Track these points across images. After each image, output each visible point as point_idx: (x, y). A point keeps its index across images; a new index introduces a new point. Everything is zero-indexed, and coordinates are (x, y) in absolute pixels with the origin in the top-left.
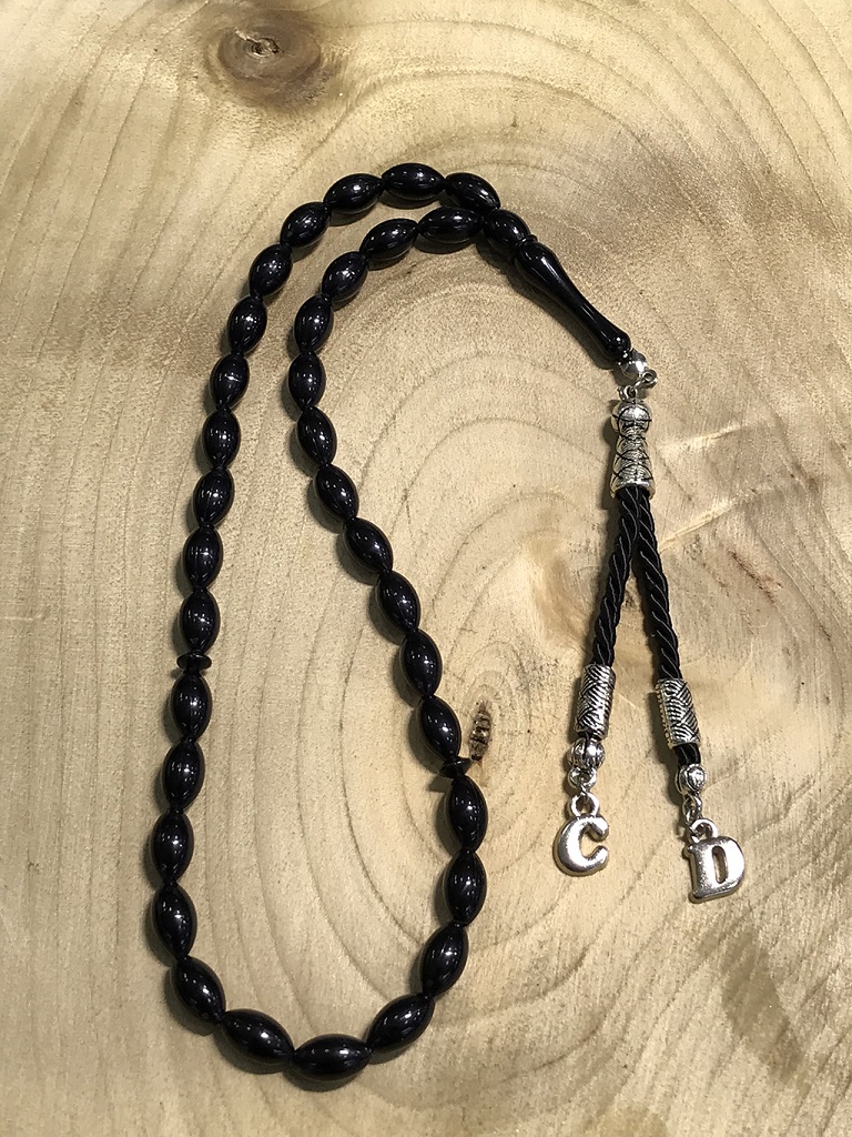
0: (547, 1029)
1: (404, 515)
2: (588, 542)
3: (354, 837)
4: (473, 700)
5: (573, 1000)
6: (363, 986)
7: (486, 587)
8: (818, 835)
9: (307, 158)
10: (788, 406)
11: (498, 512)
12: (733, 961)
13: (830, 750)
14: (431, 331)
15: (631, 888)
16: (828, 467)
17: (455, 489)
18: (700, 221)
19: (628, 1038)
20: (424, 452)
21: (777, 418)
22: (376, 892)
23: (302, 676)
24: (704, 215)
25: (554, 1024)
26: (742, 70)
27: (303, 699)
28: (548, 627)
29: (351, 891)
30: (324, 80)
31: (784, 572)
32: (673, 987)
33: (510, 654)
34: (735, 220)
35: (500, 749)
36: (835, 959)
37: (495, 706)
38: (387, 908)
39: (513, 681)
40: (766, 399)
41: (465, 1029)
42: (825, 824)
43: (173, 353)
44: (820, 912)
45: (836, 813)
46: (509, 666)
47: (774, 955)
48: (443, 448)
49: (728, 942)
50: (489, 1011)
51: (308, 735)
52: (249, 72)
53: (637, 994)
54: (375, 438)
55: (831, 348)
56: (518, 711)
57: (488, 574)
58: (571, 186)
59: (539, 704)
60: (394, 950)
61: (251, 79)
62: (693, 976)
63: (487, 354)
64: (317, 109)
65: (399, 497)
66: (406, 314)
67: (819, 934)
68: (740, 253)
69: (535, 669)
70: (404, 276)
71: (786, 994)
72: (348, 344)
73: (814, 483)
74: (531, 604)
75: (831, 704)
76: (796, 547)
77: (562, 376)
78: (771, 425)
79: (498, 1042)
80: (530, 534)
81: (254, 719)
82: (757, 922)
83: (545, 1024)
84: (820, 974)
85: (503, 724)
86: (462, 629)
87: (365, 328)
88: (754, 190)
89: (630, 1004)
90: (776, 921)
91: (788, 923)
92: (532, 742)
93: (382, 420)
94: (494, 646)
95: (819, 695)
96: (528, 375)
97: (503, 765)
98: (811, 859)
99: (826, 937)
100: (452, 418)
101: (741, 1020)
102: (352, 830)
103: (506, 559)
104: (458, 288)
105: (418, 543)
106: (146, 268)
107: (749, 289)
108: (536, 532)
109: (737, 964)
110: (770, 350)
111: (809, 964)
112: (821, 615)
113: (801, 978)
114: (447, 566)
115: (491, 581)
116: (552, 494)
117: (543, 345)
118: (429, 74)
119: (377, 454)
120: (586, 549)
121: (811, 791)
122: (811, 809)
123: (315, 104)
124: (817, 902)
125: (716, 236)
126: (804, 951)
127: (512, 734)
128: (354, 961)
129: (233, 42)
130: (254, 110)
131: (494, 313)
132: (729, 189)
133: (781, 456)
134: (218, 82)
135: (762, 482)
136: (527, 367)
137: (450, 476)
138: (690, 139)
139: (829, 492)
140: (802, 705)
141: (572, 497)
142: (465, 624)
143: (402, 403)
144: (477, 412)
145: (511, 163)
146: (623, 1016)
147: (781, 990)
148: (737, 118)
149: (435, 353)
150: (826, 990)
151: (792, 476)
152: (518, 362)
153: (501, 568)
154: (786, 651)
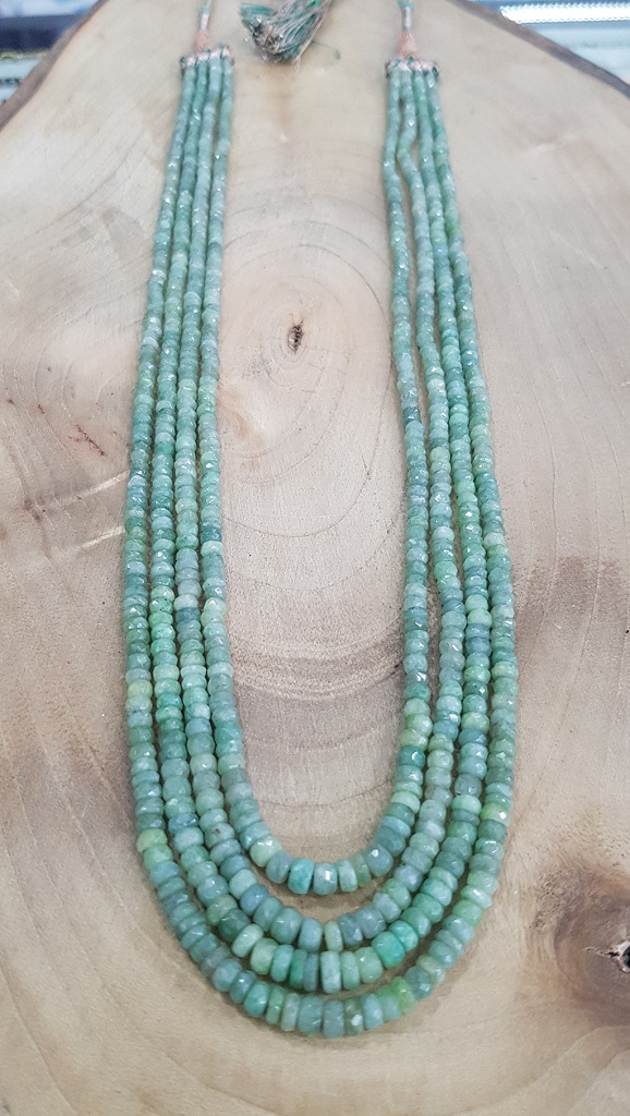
1: (367, 461)
3: (371, 289)
4: (302, 354)
7: (298, 418)
11: (293, 467)
18: (94, 751)
20: (358, 507)
21: (49, 557)
22: (353, 268)
28: (250, 397)
30: (541, 915)
31: (65, 446)
33: (276, 379)
34: (55, 759)
35: (281, 330)
37: (285, 352)
38: (346, 261)
39: (273, 364)
40: (55, 571)
46: (278, 372)
48: (342, 511)
56: (270, 349)
65: (375, 473)
73: (28, 505)
75: (47, 366)
76: (52, 462)
77: (241, 576)
78: (55, 548)
82: (119, 263)
83: (247, 223)
84: (84, 244)
85: (280, 342)
86: (314, 392)
92: (260, 334)
94: (289, 384)
104: (347, 653)
105: (355, 444)
112: (42, 420)
114: (330, 429)
115: (294, 422)
123: (543, 875)
125: (79, 733)
135: (71, 505)
138: (92, 863)
142: (312, 394)
144: (316, 542)
148: (30, 901)
149: (360, 589)
151: (44, 511)
152: (283, 587)
154: (73, 396)
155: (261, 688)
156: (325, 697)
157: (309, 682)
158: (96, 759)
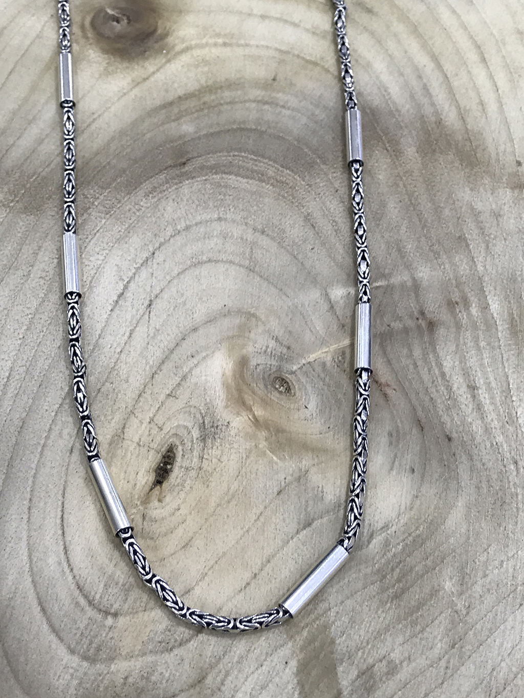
0: (167, 675)
1: (146, 316)
2: (267, 347)
3: (63, 526)
4: (165, 444)
5: (190, 656)
6: (45, 627)
7: (191, 369)
8: (388, 562)
9: (134, 87)
10: (424, 273)
11: (210, 321)
12: (310, 644)
13: (408, 505)
14: (191, 202)
15: (248, 584)
16: (444, 316)
17: (184, 303)
18: (387, 150)
19: (223, 688)
20: (168, 278)
21: (414, 279)
22: (69, 565)
23: (53, 414)
24: (389, 146)
25: (174, 672)
26: (435, 58)
27: (50, 429)
28: (228, 399)
29: (52, 562)
30: (156, 42)
31: (400, 382)
32: (264, 658)
33: (198, 416)
34: (410, 151)
35: (177, 478)
36: (383, 653)
37: (180, 448)
38: (74, 577)
39: (196, 433)
40: (408, 266)
41: (109, 667)
42: (395, 555)
43: (17, 199)
44: (379, 617)
45: (404, 549)
46: (195, 423)
47: (339, 644)
48: (182, 276)
49: (308, 631)
50: (130, 656)
51: (47, 453)
52: (108, 33)
53: (236, 659)
54: (138, 265)
55: (462, 239)
56: (195, 453)
57: (195, 361)
58: (304, 120)
59: (210, 451)
60: (72, 606)
61: (108, 38)
62: (279, 651)
63: (226, 220)
64: (147, 59)
65: (145, 305)
66: (176, 189)
67: (375, 633)
68: (409, 173)
69: (213, 427)
70: (180, 166)
71: (343, 672)
72: (133, 204)
73: (432, 326)
74: (220, 384)
75: (415, 474)
76: (411, 367)
77: (273, 239)
78: (409, 284)
79: (131, 680)
80: (228, 338)
81: (14, 439)
82: (332, 619)
83: (167, 671)
84: (370, 661)
85: (182, 462)
86: (169, 395)
87: (146, 195)
88: (428, 133)
89: (230, 665)
90: (345, 619)
91: (354, 622)
92: (200, 476)
93: (145, 255)
94: (188, 409)
95: (408, 467)
96: (250, 236)
97: (177, 489)
98: (379, 579)
99: (379, 635)
100: (193, 258)
101: (307, 687)
102: (62, 521)
103: (208, 352)
104: (214, 176)
105: (152, 335)
106: (13, 145)
107: (410, 195)
108: (233, 337)
109: (312, 646)
110: (417, 236)
111: (363, 653)
112: (420, 413)
113: (356, 662)
114: (167, 353)
115: (196, 366)
116: (249, 313)
117: (264, 218)
118: (225, 44)
119: (137, 276)
120: (265, 352)
121: (389, 532)
122: (387, 543)
123: (146, 56)
124: (378, 609)
125: (395, 160)
126: (362, 644)
127: (187, 469)
128: (43, 610)
129: (102, 15)
130: (106, 56)
131: (235, 195)
132: (410, 131)
133: (412, 305)
134: (87, 38)
135: (395, 321)
136: (250, 231)
137: (182, 295)
138: (390, 98)
139: (441, 332)
140: (394, 473)
141: (263, 317)
142: (172, 392)
143: (161, 245)
144: (210, 255)
145: (266, 103)
146: (223, 672)
147: (340, 669)
148: (425, 88)
149: (190, 216)
150: (372, 673)
151: (417, 319)
152: (244, 227)
153: (204, 358)
154: (390, 435)
155: (276, 166)
156: (236, 153)
157: (245, 164)
158: (385, 145)
